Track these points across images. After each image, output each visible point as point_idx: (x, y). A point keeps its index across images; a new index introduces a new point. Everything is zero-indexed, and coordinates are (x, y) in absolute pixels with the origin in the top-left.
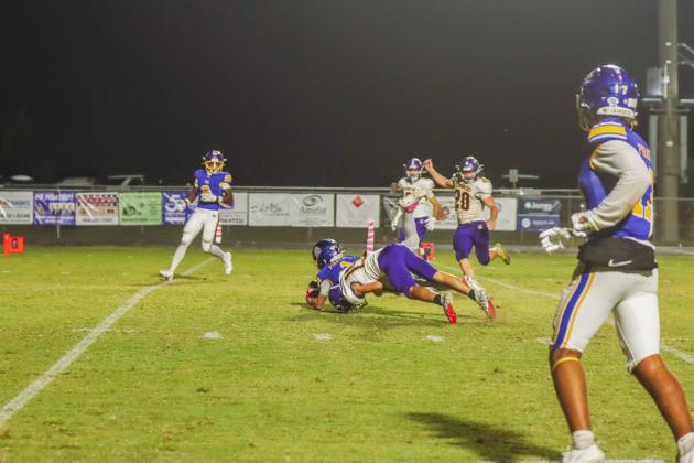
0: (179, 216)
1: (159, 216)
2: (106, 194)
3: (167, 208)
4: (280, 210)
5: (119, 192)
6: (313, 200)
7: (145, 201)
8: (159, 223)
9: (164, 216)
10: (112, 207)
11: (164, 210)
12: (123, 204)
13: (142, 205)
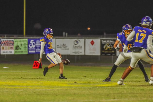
0: (34, 50)
1: (27, 50)
2: (10, 40)
3: (29, 46)
4: (66, 47)
5: (14, 39)
6: (77, 42)
7: (23, 43)
8: (27, 53)
9: (28, 50)
10: (12, 46)
11: (29, 47)
12: (15, 45)
13: (21, 45)
